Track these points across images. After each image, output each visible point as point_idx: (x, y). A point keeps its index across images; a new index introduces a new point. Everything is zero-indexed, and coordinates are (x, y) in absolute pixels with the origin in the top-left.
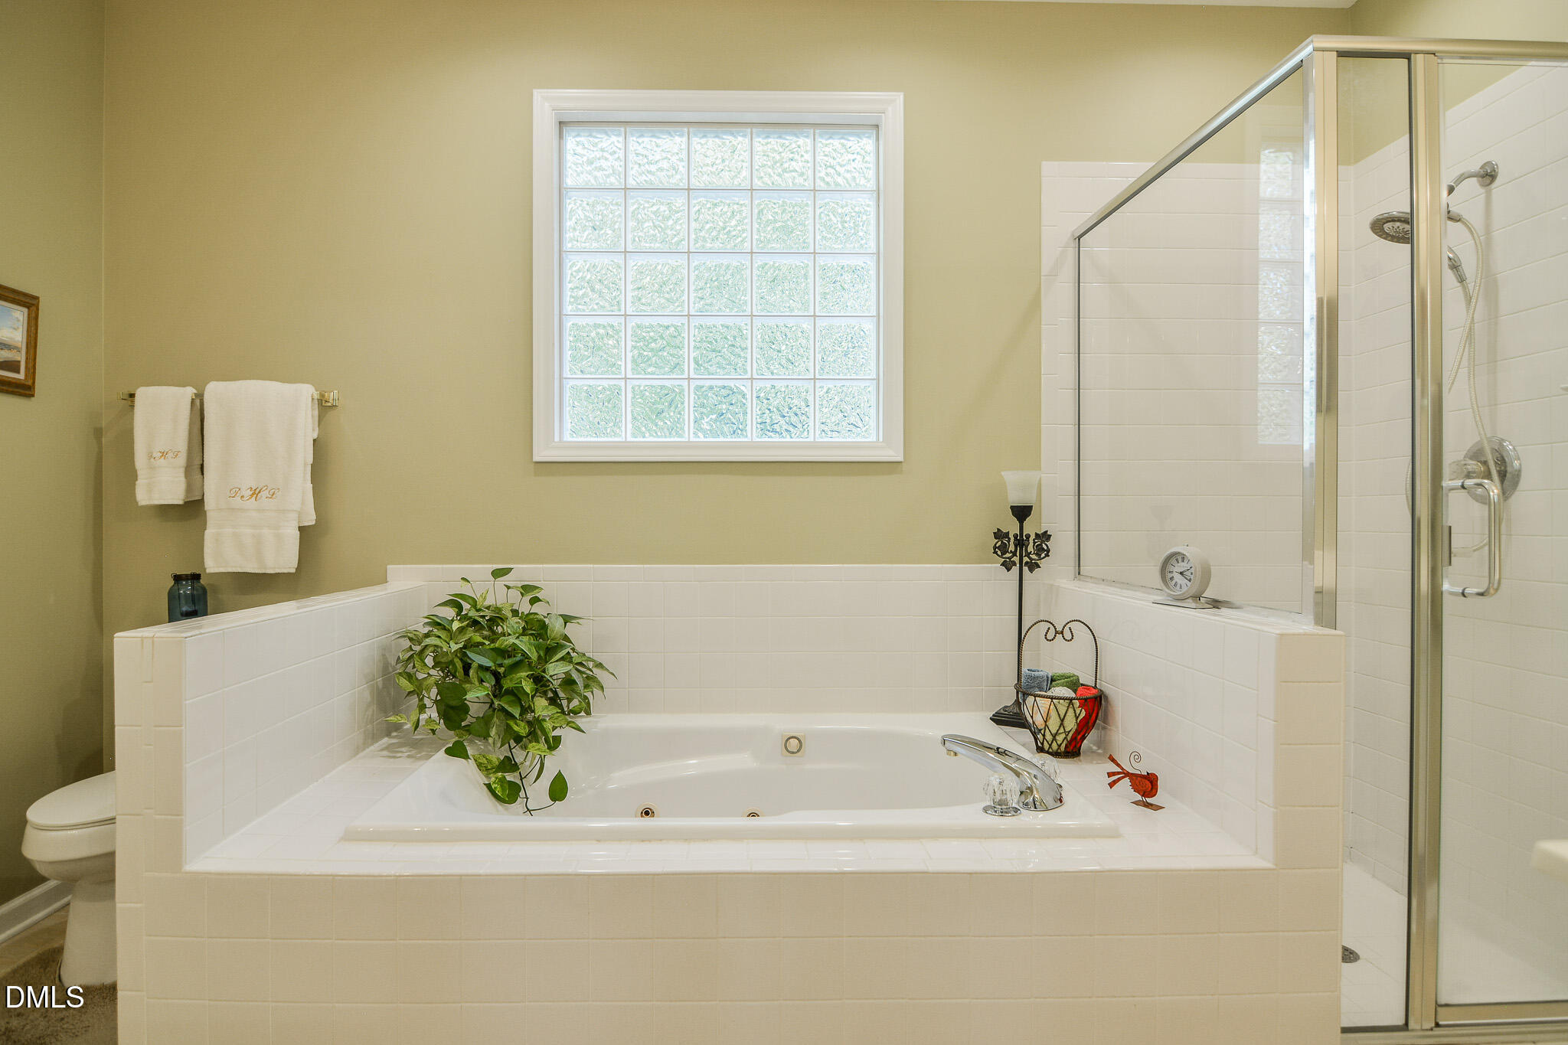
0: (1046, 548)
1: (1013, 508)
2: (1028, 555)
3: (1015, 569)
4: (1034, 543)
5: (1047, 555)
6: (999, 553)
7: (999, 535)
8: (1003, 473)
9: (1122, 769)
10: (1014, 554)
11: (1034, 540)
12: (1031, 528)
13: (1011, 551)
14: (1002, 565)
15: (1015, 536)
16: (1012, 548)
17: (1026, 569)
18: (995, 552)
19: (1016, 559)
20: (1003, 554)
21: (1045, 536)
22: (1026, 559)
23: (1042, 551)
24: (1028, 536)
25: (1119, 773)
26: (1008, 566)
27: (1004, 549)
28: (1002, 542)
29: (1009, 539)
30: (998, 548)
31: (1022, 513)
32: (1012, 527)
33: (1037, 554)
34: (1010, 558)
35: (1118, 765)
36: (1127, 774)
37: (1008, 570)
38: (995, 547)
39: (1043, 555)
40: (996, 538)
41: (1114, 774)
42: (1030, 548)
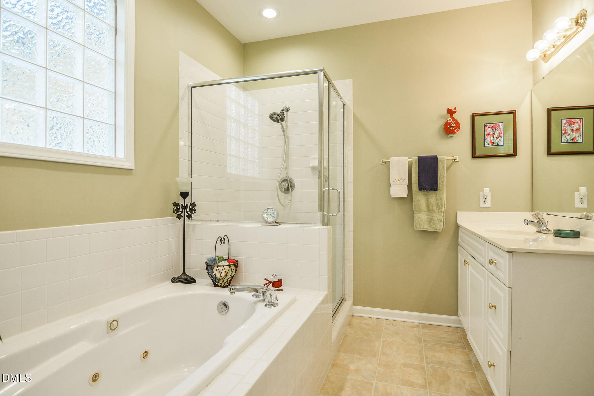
0: (194, 209)
1: (181, 193)
2: (187, 212)
3: (182, 219)
4: (190, 207)
5: (195, 212)
6: (175, 212)
7: (175, 204)
8: (176, 178)
9: (269, 281)
10: (182, 212)
11: (189, 206)
12: (188, 201)
13: (180, 211)
14: (177, 217)
15: (182, 205)
16: (181, 210)
17: (186, 218)
18: (174, 212)
19: (183, 214)
20: (177, 213)
21: (193, 205)
22: (186, 214)
23: (193, 211)
24: (187, 205)
25: (268, 283)
26: (179, 217)
27: (177, 210)
28: (177, 208)
29: (180, 206)
30: (175, 210)
31: (184, 195)
32: (181, 201)
33: (190, 212)
34: (180, 214)
35: (268, 280)
36: (271, 282)
37: (179, 219)
38: (173, 210)
39: (193, 212)
40: (174, 206)
41: (266, 284)
42: (188, 210)
